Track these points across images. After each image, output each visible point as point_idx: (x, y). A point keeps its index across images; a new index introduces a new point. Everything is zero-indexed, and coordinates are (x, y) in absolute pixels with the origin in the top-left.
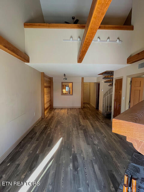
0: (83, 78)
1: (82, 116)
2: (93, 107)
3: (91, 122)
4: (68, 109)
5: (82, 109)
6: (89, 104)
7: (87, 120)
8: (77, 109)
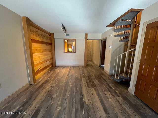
0: (86, 35)
1: (86, 80)
2: (96, 65)
3: (100, 93)
4: (71, 67)
5: (85, 67)
6: (91, 61)
7: (93, 89)
8: (80, 68)
